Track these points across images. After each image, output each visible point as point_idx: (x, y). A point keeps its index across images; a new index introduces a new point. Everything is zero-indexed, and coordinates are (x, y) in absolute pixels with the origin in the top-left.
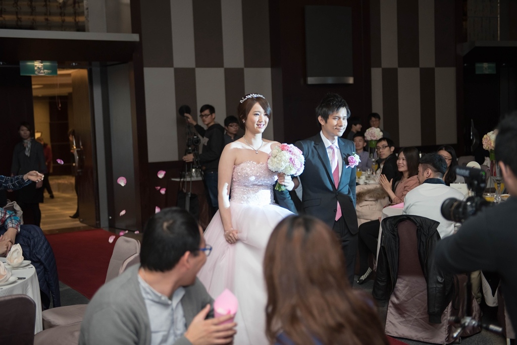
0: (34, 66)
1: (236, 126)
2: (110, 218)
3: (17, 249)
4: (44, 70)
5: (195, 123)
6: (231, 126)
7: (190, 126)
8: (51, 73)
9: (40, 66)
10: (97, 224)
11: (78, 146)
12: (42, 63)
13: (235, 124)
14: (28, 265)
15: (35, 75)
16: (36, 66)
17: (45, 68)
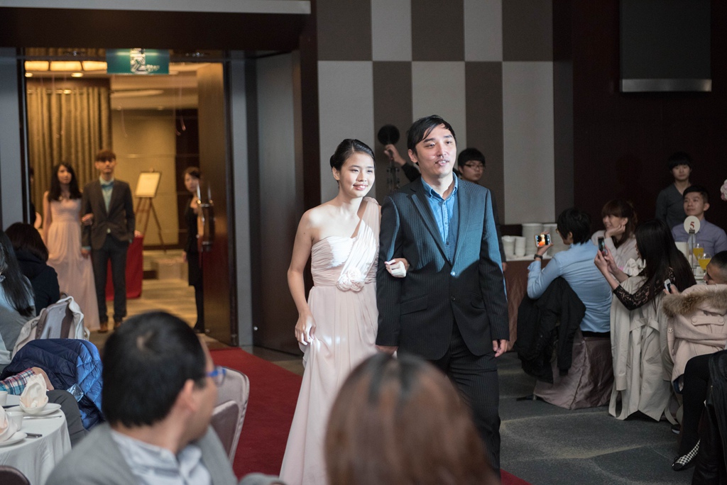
0: (128, 60)
1: (478, 166)
2: (256, 329)
3: (36, 384)
4: (146, 64)
5: (402, 162)
6: (469, 166)
7: (394, 168)
8: (158, 71)
9: (140, 59)
10: (232, 339)
11: (204, 199)
12: (142, 53)
13: (477, 162)
14: (56, 412)
15: (130, 74)
16: (133, 58)
17: (149, 61)
